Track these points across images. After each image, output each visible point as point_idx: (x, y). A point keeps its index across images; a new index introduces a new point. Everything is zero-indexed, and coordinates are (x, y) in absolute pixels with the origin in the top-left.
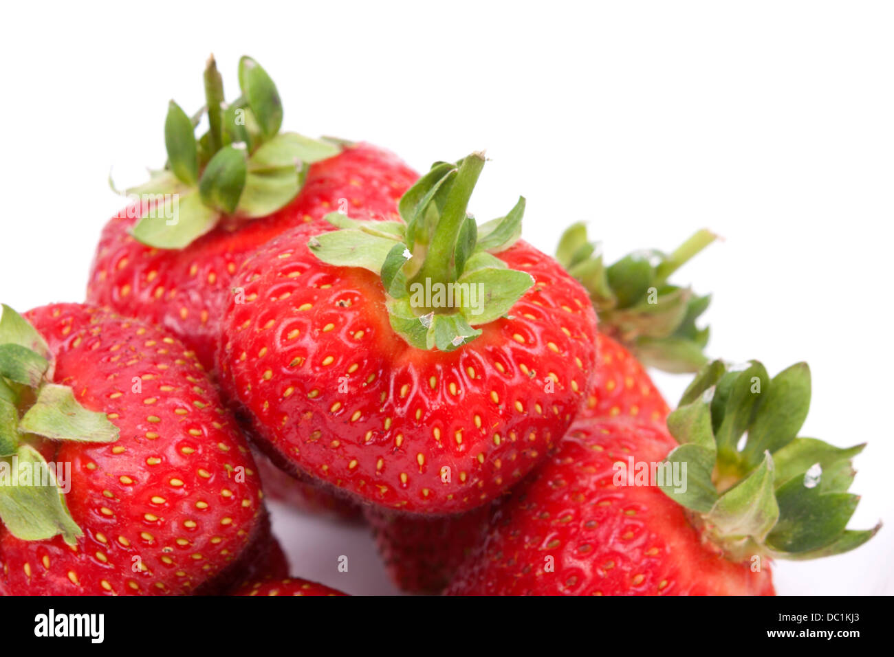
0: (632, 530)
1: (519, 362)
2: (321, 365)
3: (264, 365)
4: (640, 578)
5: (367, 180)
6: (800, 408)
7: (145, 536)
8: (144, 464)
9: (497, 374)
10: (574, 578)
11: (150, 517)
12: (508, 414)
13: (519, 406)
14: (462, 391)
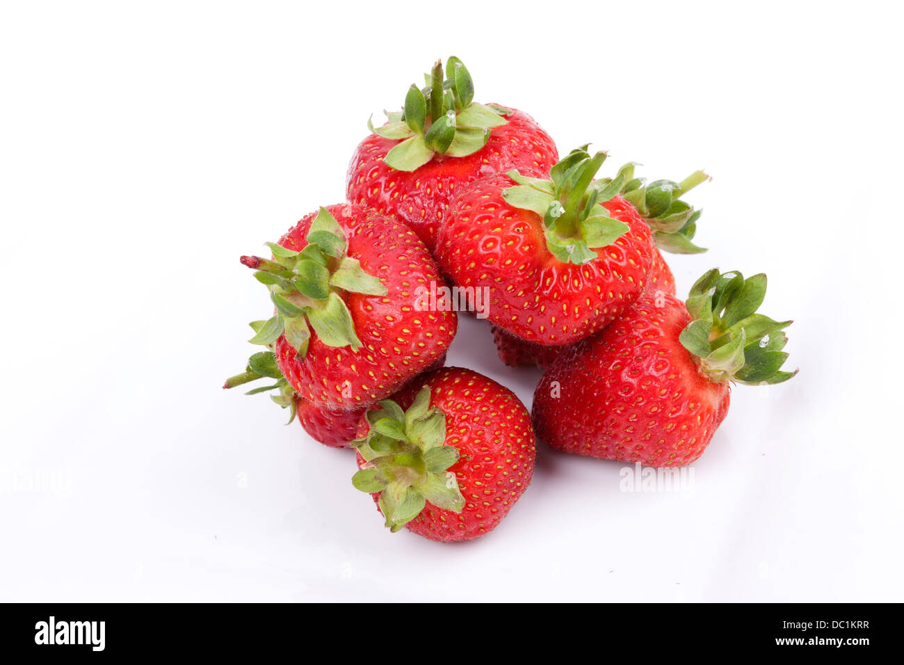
0: (662, 364)
1: (613, 269)
2: (504, 264)
3: (471, 259)
4: (664, 391)
5: (521, 139)
6: (759, 298)
7: (396, 349)
8: (400, 310)
9: (601, 277)
10: (628, 388)
11: (400, 340)
12: (604, 299)
13: (611, 295)
14: (581, 285)
